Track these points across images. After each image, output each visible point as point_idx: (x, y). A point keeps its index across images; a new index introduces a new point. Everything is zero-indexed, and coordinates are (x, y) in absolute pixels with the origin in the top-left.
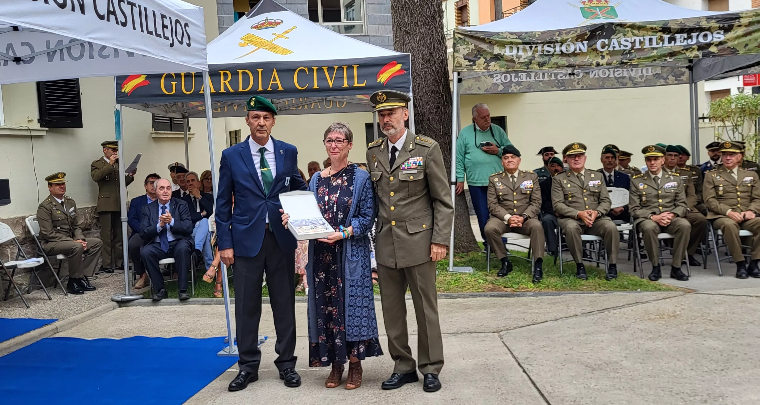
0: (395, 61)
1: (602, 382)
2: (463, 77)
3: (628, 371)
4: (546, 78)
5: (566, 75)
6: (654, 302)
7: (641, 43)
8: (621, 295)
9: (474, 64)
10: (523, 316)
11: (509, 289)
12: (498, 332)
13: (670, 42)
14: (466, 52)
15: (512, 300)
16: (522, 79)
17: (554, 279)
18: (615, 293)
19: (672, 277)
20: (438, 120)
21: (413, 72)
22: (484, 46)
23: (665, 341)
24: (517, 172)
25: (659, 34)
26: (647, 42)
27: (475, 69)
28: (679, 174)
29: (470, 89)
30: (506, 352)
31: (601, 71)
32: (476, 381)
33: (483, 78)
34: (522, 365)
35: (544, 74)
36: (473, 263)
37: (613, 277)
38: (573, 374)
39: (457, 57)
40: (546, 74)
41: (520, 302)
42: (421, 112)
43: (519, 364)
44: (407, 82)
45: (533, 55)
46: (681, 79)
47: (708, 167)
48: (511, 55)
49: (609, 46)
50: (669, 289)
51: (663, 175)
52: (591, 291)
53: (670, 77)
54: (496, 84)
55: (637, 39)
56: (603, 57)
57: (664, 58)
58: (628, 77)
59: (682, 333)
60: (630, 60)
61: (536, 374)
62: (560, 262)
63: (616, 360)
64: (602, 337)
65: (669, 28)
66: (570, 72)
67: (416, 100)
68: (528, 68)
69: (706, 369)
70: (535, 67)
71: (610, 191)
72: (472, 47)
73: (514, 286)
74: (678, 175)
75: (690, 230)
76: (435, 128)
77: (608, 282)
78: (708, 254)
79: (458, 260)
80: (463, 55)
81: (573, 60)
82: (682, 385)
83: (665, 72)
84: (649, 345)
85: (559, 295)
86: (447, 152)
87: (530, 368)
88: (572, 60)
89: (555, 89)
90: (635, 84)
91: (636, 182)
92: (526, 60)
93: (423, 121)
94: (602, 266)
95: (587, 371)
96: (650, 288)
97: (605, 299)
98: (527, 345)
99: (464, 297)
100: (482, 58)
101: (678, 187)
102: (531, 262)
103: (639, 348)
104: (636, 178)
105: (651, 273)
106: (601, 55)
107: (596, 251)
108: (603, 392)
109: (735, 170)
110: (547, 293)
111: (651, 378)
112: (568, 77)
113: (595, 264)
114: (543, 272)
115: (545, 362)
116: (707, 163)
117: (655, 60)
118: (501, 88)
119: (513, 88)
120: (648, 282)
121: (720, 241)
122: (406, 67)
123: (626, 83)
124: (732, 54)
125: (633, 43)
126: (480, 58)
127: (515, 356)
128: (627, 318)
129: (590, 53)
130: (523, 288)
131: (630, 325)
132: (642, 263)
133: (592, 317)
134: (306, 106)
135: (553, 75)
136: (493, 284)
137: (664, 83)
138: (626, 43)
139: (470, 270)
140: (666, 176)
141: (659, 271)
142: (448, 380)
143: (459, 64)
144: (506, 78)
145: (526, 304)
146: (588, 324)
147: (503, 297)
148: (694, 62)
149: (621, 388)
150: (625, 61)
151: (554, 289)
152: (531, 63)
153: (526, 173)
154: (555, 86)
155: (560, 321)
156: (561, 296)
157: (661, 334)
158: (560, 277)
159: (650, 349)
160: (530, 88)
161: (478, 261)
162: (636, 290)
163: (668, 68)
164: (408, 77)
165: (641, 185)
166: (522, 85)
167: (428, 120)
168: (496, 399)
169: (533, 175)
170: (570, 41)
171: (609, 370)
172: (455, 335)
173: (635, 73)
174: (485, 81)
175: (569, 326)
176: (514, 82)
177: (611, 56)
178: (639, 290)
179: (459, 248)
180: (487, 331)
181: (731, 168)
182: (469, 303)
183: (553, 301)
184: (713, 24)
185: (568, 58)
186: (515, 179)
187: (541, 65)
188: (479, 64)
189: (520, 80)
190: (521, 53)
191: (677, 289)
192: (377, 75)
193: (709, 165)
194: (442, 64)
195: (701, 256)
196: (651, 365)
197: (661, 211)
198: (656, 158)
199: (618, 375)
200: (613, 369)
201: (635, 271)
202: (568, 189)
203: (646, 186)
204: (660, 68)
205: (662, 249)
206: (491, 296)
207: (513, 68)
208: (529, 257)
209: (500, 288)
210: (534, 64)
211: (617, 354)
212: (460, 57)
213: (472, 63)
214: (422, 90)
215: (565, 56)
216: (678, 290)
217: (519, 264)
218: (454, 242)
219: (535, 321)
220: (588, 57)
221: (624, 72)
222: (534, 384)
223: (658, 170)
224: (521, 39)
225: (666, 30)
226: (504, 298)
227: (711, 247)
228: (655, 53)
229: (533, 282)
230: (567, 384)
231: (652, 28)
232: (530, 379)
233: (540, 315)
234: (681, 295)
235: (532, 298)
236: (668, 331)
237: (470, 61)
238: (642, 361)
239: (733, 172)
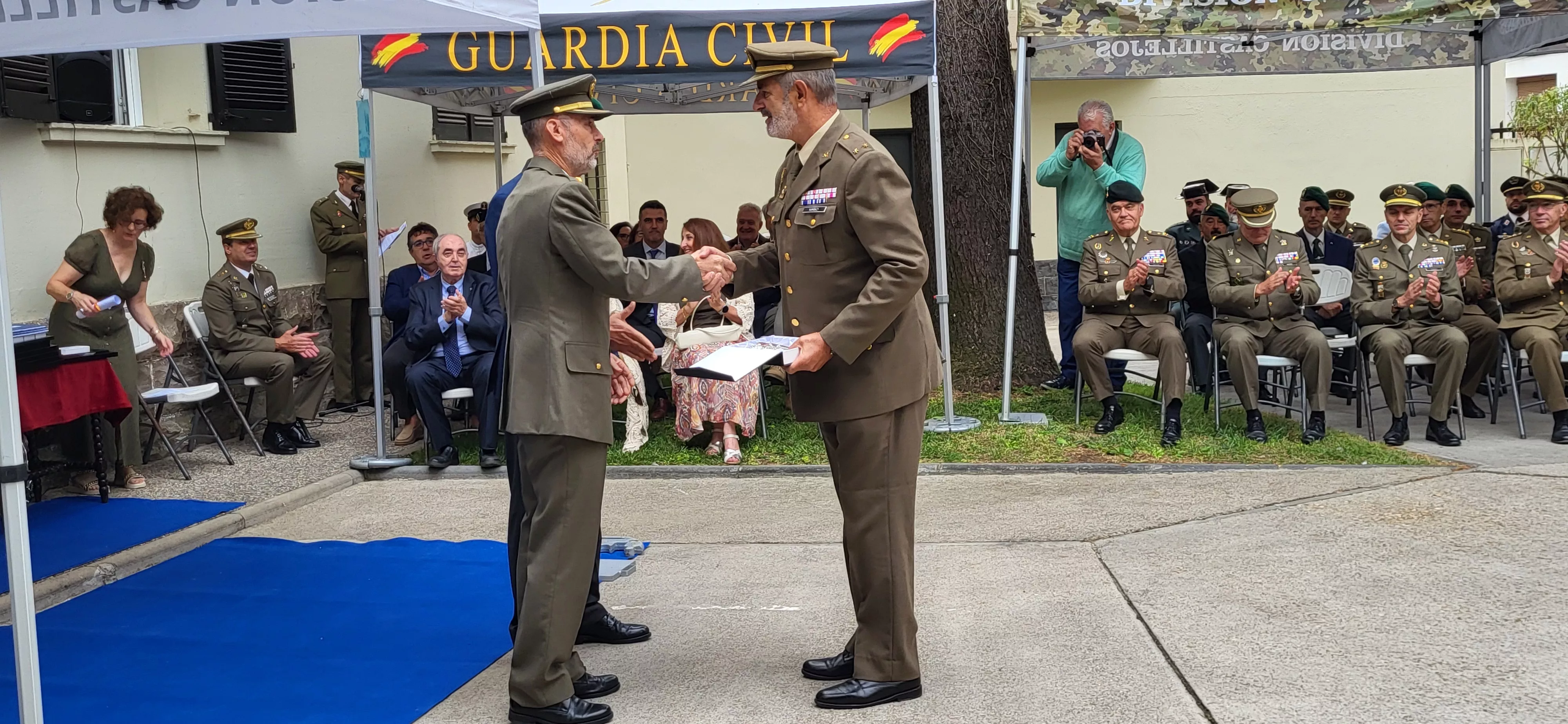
0: (905, 15)
1: (1286, 640)
2: (1038, 46)
3: (1339, 619)
4: (1199, 51)
5: (1236, 46)
6: (1393, 488)
8: (1330, 472)
9: (1059, 22)
10: (1141, 510)
11: (1115, 457)
12: (1091, 540)
15: (1122, 478)
16: (1153, 51)
17: (1202, 440)
18: (1316, 469)
19: (1429, 438)
20: (987, 130)
21: (939, 37)
23: (1409, 563)
24: (1139, 231)
27: (1060, 33)
28: (1449, 240)
29: (1050, 68)
30: (1105, 580)
31: (1305, 38)
32: (1046, 635)
33: (1076, 49)
34: (1136, 604)
35: (1194, 43)
36: (1049, 406)
37: (1317, 438)
38: (1233, 624)
39: (1026, 8)
40: (1198, 43)
41: (1136, 483)
42: (954, 113)
43: (1130, 603)
44: (928, 56)
45: (1174, 7)
46: (1459, 56)
47: (1505, 226)
48: (1130, 7)
50: (1422, 462)
51: (1419, 243)
52: (1272, 463)
53: (1438, 52)
54: (1102, 59)
56: (1309, 13)
57: (1427, 17)
58: (1357, 51)
59: (1443, 547)
60: (1360, 20)
61: (1161, 624)
62: (1215, 406)
63: (1315, 597)
64: (1290, 554)
66: (1244, 38)
67: (946, 89)
68: (1162, 32)
69: (1486, 618)
70: (1177, 30)
71: (1316, 272)
73: (1125, 451)
74: (1447, 243)
75: (1467, 350)
76: (981, 145)
77: (1307, 446)
78: (1500, 395)
79: (1020, 400)
80: (1038, 4)
81: (1250, 18)
82: (1439, 648)
83: (1428, 43)
84: (1381, 570)
85: (1211, 469)
86: (1003, 191)
87: (1151, 610)
89: (1215, 71)
90: (1370, 65)
91: (1365, 255)
92: (1160, 17)
93: (958, 130)
94: (1296, 416)
95: (1259, 618)
96: (1386, 460)
97: (1298, 480)
98: (1146, 567)
99: (1029, 471)
100: (1074, 11)
101: (1446, 266)
102: (1161, 405)
103: (1360, 575)
104: (1365, 248)
105: (1390, 431)
106: (1306, 10)
107: (1285, 386)
108: (1288, 660)
109: (1555, 235)
110: (1189, 467)
111: (1381, 635)
112: (1240, 49)
113: (1283, 412)
114: (1183, 426)
115: (1179, 600)
116: (1503, 219)
117: (1409, 21)
118: (1110, 68)
119: (1134, 69)
120: (1383, 448)
121: (1525, 371)
122: (925, 26)
123: (1353, 63)
124: (1559, 10)
126: (1070, 11)
127: (1123, 587)
128: (1341, 517)
129: (1284, 4)
130: (1143, 456)
131: (1345, 530)
132: (1371, 411)
133: (1272, 514)
134: (732, 95)
135: (1212, 44)
136: (1086, 447)
137: (1427, 64)
139: (1042, 419)
140: (1425, 245)
141: (1405, 427)
142: (993, 632)
143: (1029, 21)
144: (1120, 48)
145: (1147, 487)
146: (1265, 527)
147: (1103, 472)
148: (1485, 24)
149: (1323, 652)
150: (1351, 21)
151: (1201, 458)
152: (1168, 22)
153: (1154, 236)
154: (1215, 66)
155: (1211, 522)
156: (1216, 473)
157: (1404, 549)
158: (1214, 436)
159: (1382, 578)
160: (1167, 70)
161: (1057, 401)
162: (1359, 463)
163: (1435, 35)
164: (930, 46)
165: (1376, 261)
166: (1151, 64)
167: (966, 129)
168: (1083, 669)
169: (1167, 241)
171: (1301, 617)
172: (1009, 546)
173: (1371, 44)
174: (1079, 53)
175: (1227, 531)
176: (1136, 58)
177: (1323, 12)
178: (1365, 463)
179: (1022, 377)
180: (1072, 538)
181: (1548, 232)
182: (1038, 483)
183: (1199, 482)
185: (1241, 14)
186: (1134, 246)
187: (1188, 26)
188: (1068, 23)
189: (1147, 53)
190: (1150, 2)
191: (1436, 462)
192: (869, 40)
193: (1507, 223)
194: (997, 20)
195: (1487, 398)
196: (1381, 609)
197: (1412, 311)
198: (1408, 209)
199: (1317, 627)
200: (1309, 615)
201: (1359, 425)
202: (1235, 268)
203: (1385, 265)
204: (1419, 33)
205: (1413, 385)
206: (1081, 470)
207: (1133, 32)
208: (1155, 397)
209: (1098, 455)
210: (1175, 24)
211: (1317, 586)
212: (1030, 9)
213: (1054, 20)
214: (957, 70)
215: (1235, 10)
216: (1440, 464)
217: (1137, 410)
218: (1013, 366)
219: (1163, 520)
220: (1280, 12)
221: (1349, 42)
222: (1158, 643)
223: (1409, 233)
226: (1106, 475)
227: (1507, 382)
228: (1409, 6)
229: (1163, 444)
230: (1221, 643)
232: (1150, 632)
233: (1174, 509)
234: (1445, 474)
235: (1160, 475)
236: (1418, 542)
237: (1050, 16)
238: (1365, 600)
239: (1551, 240)
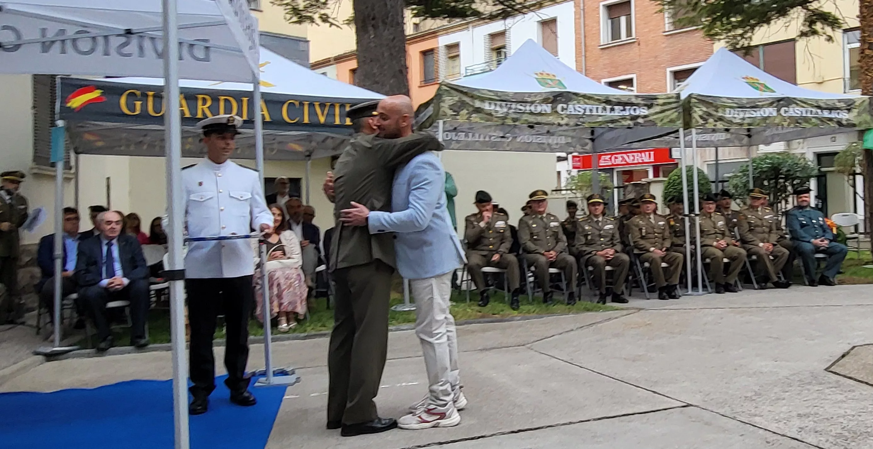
7: (591, 110)
9: (458, 114)
13: (611, 112)
14: (451, 103)
22: (467, 99)
25: (604, 105)
26: (595, 110)
45: (508, 111)
48: (489, 110)
49: (566, 109)
51: (603, 219)
55: (588, 107)
56: (563, 119)
57: (607, 124)
60: (583, 123)
65: (610, 101)
68: (504, 122)
72: (456, 99)
80: (449, 105)
88: (540, 119)
91: (582, 224)
92: (502, 115)
100: (465, 110)
101: (614, 229)
104: (582, 221)
106: (561, 117)
109: (652, 216)
117: (601, 125)
124: (653, 125)
125: (585, 110)
126: (463, 109)
129: (553, 114)
138: (579, 109)
140: (605, 220)
143: (445, 113)
150: (579, 123)
152: (506, 118)
165: (587, 226)
170: (538, 103)
177: (569, 118)
181: (649, 215)
184: (639, 101)
185: (537, 117)
187: (515, 120)
188: (462, 115)
190: (498, 109)
202: (532, 229)
203: (591, 228)
207: (491, 121)
210: (509, 119)
212: (445, 107)
213: (456, 113)
215: (533, 115)
220: (551, 117)
223: (598, 215)
224: (498, 96)
225: (608, 102)
228: (600, 119)
231: (598, 100)
237: (454, 111)
239: (650, 218)
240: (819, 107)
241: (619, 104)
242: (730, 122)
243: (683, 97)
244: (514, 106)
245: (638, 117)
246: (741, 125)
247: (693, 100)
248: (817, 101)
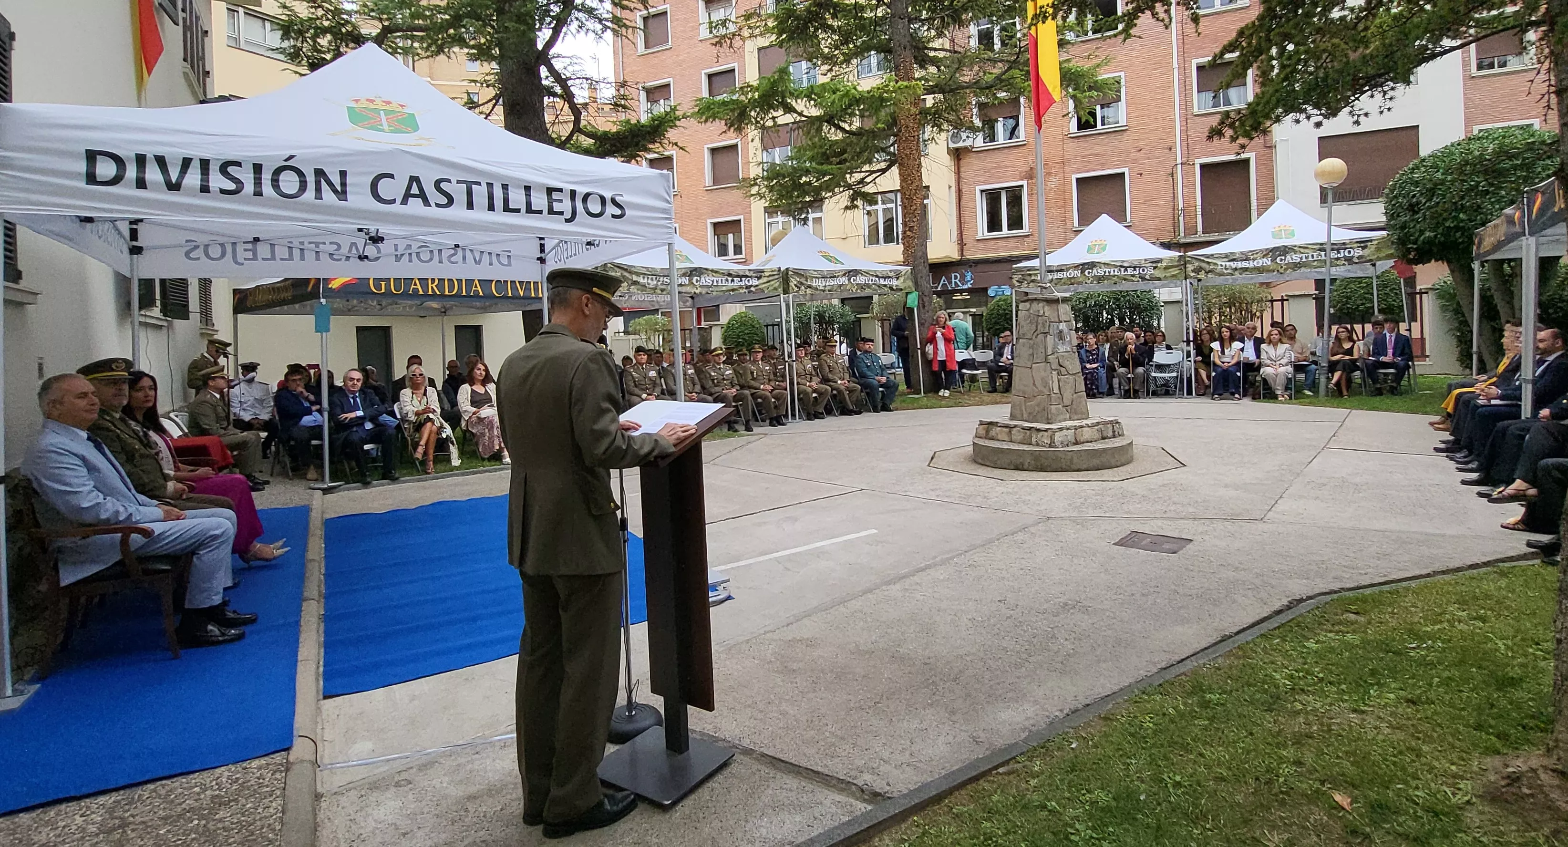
7: (717, 282)
22: (627, 274)
26: (720, 281)
45: (658, 284)
48: (643, 282)
70: (659, 291)
92: (653, 287)
152: (656, 289)
177: (702, 288)
184: (751, 274)
186: (645, 370)
187: (662, 290)
190: (650, 281)
207: (645, 291)
210: (658, 289)
220: (689, 288)
224: (649, 271)
225: (730, 275)
228: (724, 288)
240: (877, 276)
241: (738, 276)
242: (816, 289)
243: (782, 269)
244: (661, 279)
245: (751, 286)
246: (824, 291)
247: (790, 273)
248: (875, 271)
